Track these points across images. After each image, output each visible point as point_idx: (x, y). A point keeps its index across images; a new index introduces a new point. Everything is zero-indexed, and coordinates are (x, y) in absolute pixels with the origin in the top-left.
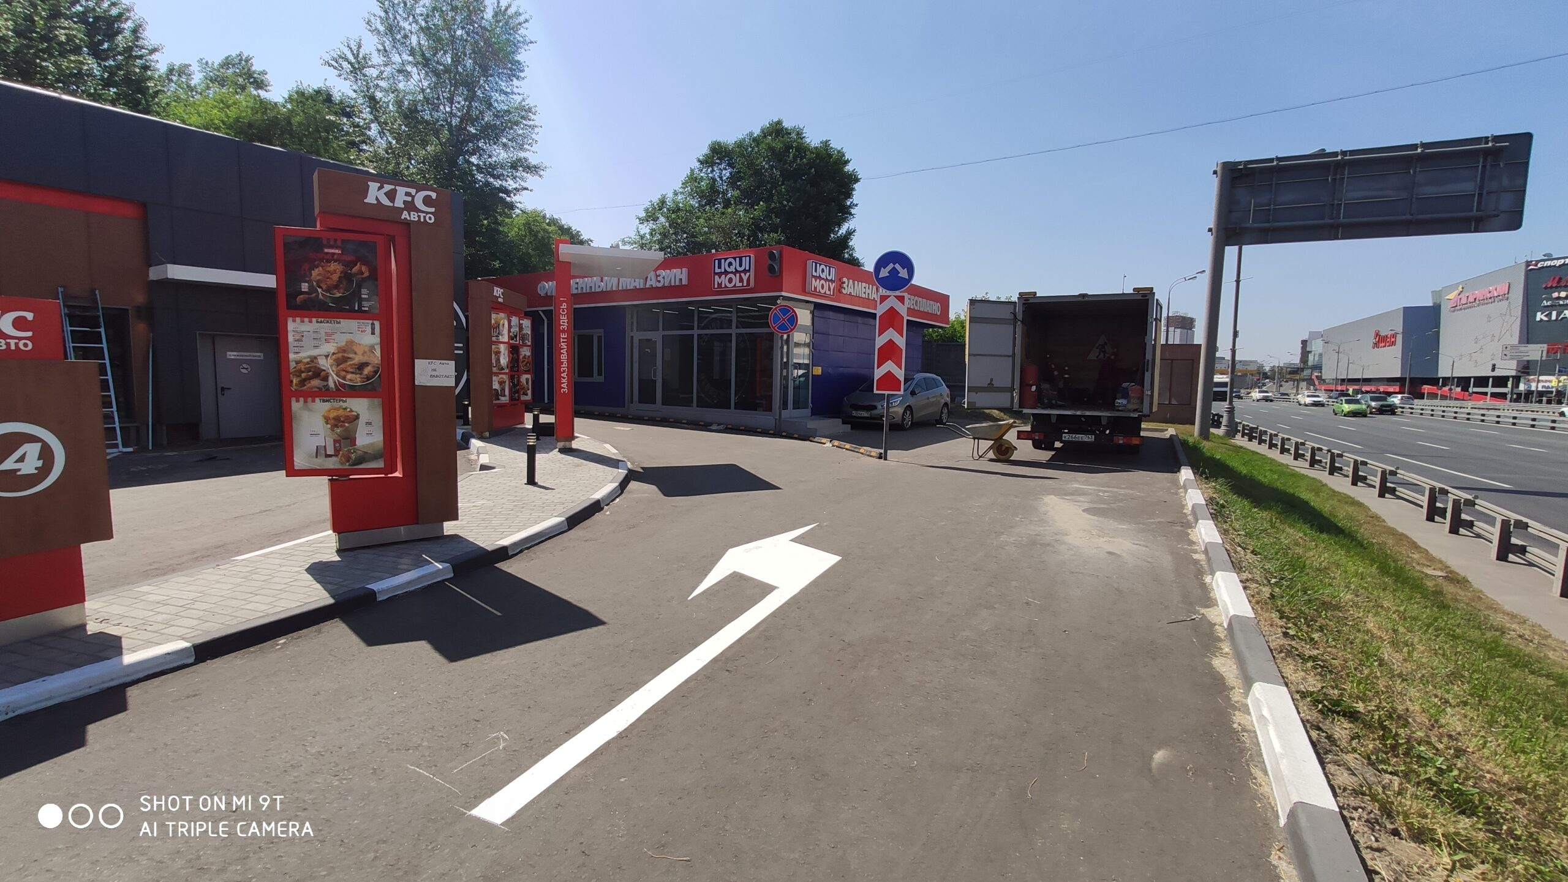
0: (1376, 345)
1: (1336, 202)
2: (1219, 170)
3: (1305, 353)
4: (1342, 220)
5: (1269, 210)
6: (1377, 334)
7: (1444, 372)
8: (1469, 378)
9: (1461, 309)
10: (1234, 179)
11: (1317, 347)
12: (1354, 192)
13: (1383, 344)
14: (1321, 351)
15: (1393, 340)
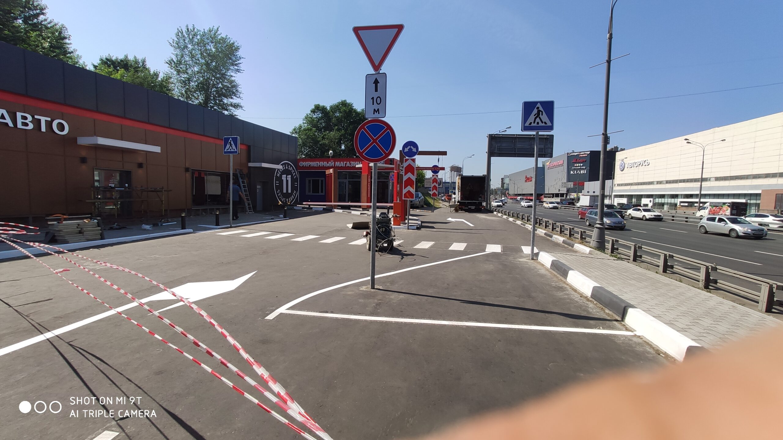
0: (526, 181)
1: (515, 147)
2: (488, 136)
3: (503, 184)
4: (517, 152)
5: (500, 148)
6: (526, 177)
7: (546, 192)
8: (554, 194)
9: (550, 169)
10: (491, 139)
11: (507, 181)
12: (519, 145)
13: (528, 181)
14: (508, 183)
15: (531, 179)
